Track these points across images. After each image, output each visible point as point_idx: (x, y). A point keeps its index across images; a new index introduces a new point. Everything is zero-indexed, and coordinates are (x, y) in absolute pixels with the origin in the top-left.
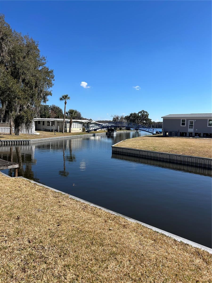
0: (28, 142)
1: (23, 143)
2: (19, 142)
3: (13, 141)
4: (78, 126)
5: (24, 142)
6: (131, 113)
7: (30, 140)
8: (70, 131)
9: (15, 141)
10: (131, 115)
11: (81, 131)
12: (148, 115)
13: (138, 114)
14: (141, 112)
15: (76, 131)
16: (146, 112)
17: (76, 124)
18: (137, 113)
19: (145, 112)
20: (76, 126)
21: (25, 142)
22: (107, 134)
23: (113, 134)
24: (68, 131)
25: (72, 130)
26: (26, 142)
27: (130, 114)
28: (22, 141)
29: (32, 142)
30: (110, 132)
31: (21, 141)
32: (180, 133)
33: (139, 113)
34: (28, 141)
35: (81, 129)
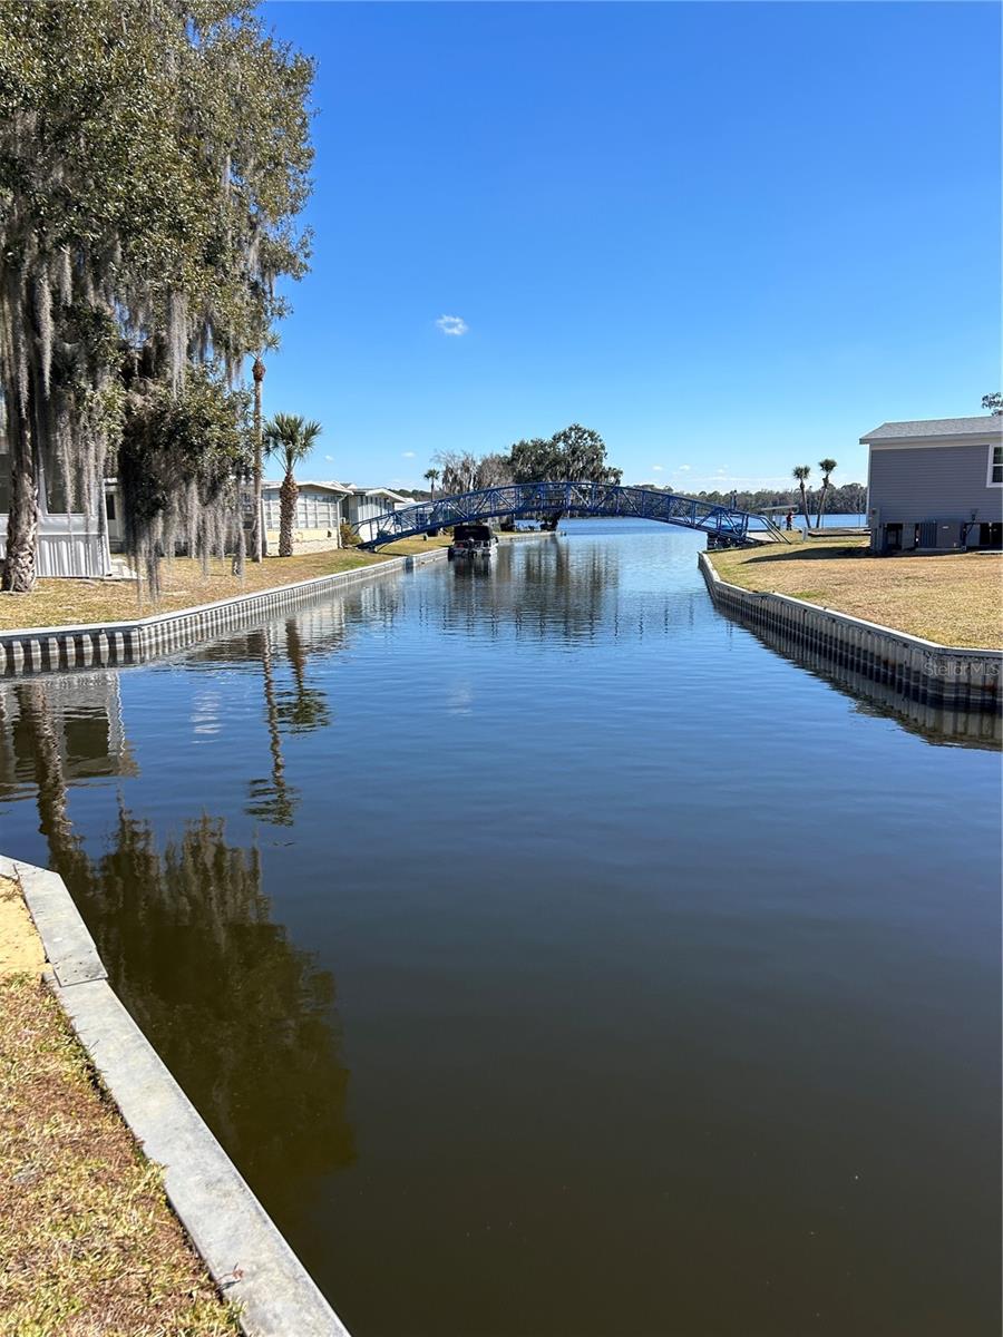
0: (127, 639)
1: (91, 648)
2: (62, 645)
3: (17, 638)
4: (320, 518)
5: (96, 642)
6: (520, 440)
7: (139, 627)
8: (285, 549)
9: (34, 636)
10: (520, 450)
11: (333, 544)
12: (603, 447)
13: (552, 445)
14: (566, 436)
15: (309, 545)
16: (591, 435)
17: (308, 502)
18: (548, 439)
19: (586, 436)
20: (311, 518)
21: (103, 638)
22: (451, 555)
23: (486, 556)
24: (273, 549)
25: (298, 541)
26: (112, 641)
27: (514, 446)
28: (86, 632)
29: (150, 637)
30: (470, 546)
31: (78, 636)
32: (984, 527)
33: (556, 439)
34: (127, 632)
35: (334, 533)
